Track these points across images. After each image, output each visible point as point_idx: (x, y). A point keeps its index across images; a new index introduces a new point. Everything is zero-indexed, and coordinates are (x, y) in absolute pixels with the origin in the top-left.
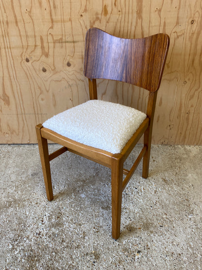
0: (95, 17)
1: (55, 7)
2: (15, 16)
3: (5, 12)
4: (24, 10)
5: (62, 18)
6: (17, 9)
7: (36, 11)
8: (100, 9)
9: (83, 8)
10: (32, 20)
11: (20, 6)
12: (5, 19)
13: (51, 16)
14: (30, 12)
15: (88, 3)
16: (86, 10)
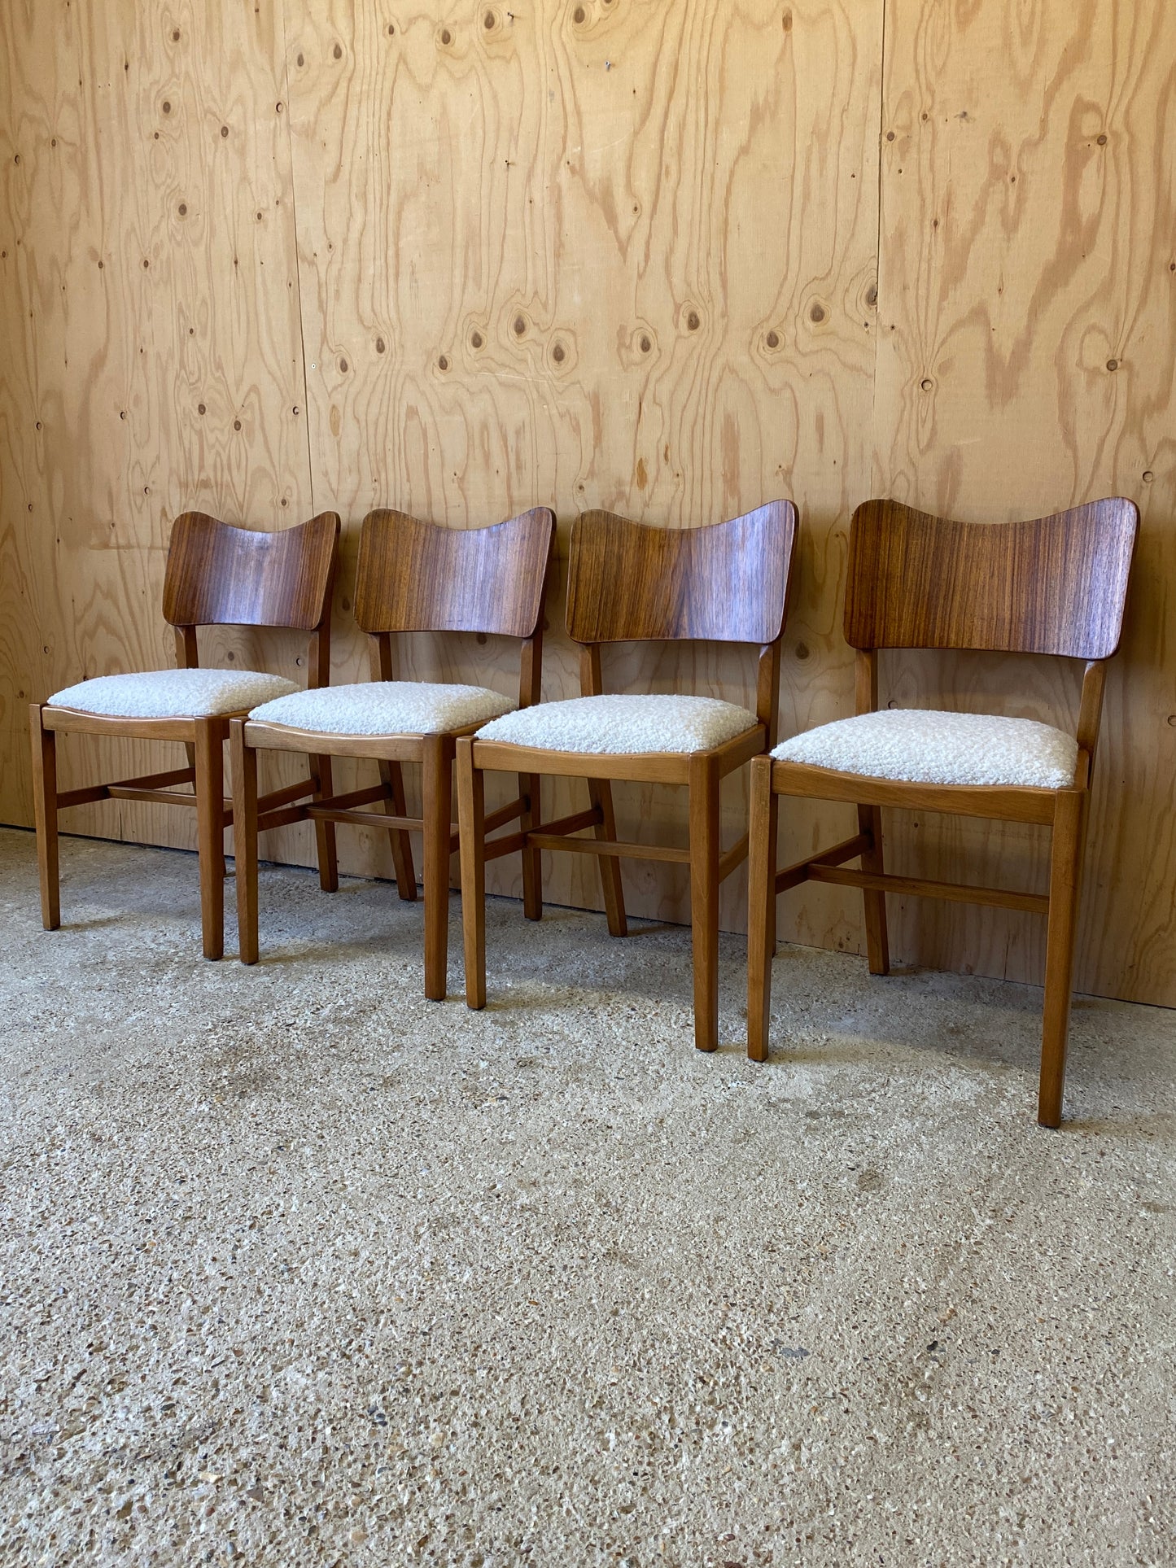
0: (613, 489)
1: (519, 467)
2: (429, 490)
3: (408, 480)
4: (448, 474)
5: (535, 492)
6: (434, 472)
7: (476, 478)
8: (625, 470)
9: (586, 467)
10: (465, 499)
11: (443, 465)
12: (407, 497)
13: (509, 487)
14: (462, 480)
15: (597, 455)
16: (592, 474)
